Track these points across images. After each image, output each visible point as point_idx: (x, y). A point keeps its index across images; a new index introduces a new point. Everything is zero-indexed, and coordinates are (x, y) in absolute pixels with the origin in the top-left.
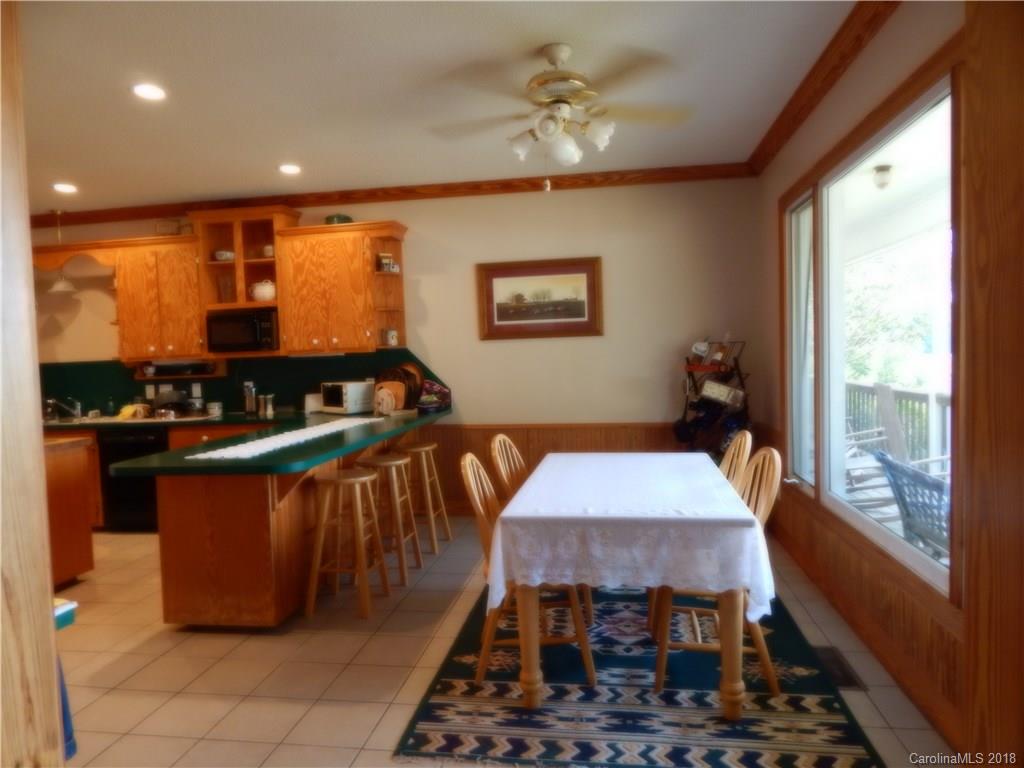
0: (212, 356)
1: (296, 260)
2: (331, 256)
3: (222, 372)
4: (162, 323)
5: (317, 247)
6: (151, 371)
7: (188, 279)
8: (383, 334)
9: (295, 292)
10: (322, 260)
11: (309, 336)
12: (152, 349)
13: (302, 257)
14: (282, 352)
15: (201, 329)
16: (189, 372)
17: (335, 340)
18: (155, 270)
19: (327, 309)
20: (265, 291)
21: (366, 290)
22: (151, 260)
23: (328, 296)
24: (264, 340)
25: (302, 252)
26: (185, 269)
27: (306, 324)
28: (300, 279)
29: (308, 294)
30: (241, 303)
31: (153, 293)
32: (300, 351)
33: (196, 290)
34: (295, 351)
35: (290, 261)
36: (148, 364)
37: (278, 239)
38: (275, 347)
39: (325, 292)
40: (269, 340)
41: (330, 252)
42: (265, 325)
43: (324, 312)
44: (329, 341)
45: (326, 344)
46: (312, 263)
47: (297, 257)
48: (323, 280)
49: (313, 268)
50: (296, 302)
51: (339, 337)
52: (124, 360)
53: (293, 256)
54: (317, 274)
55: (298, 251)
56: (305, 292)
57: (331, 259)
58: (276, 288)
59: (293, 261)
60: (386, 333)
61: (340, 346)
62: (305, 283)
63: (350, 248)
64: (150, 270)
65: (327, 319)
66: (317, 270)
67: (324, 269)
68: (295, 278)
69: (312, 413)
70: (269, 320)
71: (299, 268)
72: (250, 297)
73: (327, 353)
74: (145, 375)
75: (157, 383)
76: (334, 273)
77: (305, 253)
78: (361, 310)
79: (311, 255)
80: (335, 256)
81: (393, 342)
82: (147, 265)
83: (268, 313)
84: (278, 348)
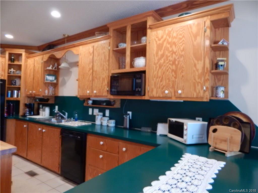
0: (112, 97)
1: (158, 42)
2: (181, 37)
3: (117, 105)
4: (93, 80)
5: (172, 32)
6: (90, 102)
7: (105, 58)
8: (214, 89)
9: (156, 62)
10: (174, 40)
11: (162, 89)
12: (88, 92)
13: (162, 40)
14: (146, 98)
15: (108, 83)
16: (105, 104)
17: (180, 92)
18: (92, 55)
19: (175, 71)
20: (140, 62)
21: (205, 58)
22: (91, 50)
23: (177, 63)
24: (137, 90)
25: (162, 37)
26: (104, 53)
27: (161, 81)
28: (160, 53)
29: (164, 62)
30: (128, 69)
31: (91, 66)
32: (156, 97)
33: (107, 63)
34: (154, 97)
35: (155, 43)
36: (89, 99)
37: (149, 31)
38: (143, 93)
39: (175, 60)
40: (140, 90)
41: (181, 35)
42: (138, 81)
43: (173, 73)
44: (176, 92)
45: (173, 94)
46: (169, 43)
47: (159, 40)
48: (174, 53)
49: (169, 46)
50: (156, 67)
51: (183, 90)
52: (79, 97)
53: (157, 39)
54: (170, 49)
55: (160, 37)
56: (162, 61)
57: (181, 39)
58: (146, 60)
59: (156, 42)
60: (217, 88)
61: (183, 96)
62: (163, 56)
63: (194, 30)
64: (91, 55)
65: (175, 78)
66: (171, 47)
67: (176, 46)
68: (157, 53)
69: (160, 135)
70: (141, 78)
71: (160, 47)
72: (132, 66)
73: (174, 100)
74: (88, 104)
75: (93, 108)
76: (182, 48)
77: (165, 37)
78: (200, 71)
79: (168, 37)
80: (183, 37)
81: (221, 95)
82: (90, 52)
83: (141, 74)
84: (144, 95)
